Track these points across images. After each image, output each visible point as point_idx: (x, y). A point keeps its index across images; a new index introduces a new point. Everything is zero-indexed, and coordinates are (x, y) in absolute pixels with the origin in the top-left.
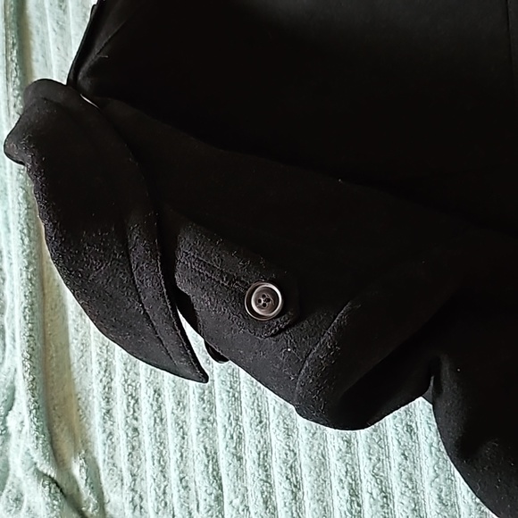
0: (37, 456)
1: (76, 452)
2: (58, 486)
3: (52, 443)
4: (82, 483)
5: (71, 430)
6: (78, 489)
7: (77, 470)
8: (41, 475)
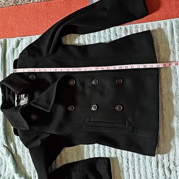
0: (4, 142)
1: (12, 142)
2: (7, 148)
3: (7, 140)
4: (12, 148)
5: (11, 138)
6: (12, 149)
7: (12, 145)
8: (4, 146)
